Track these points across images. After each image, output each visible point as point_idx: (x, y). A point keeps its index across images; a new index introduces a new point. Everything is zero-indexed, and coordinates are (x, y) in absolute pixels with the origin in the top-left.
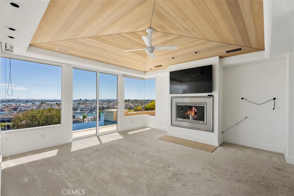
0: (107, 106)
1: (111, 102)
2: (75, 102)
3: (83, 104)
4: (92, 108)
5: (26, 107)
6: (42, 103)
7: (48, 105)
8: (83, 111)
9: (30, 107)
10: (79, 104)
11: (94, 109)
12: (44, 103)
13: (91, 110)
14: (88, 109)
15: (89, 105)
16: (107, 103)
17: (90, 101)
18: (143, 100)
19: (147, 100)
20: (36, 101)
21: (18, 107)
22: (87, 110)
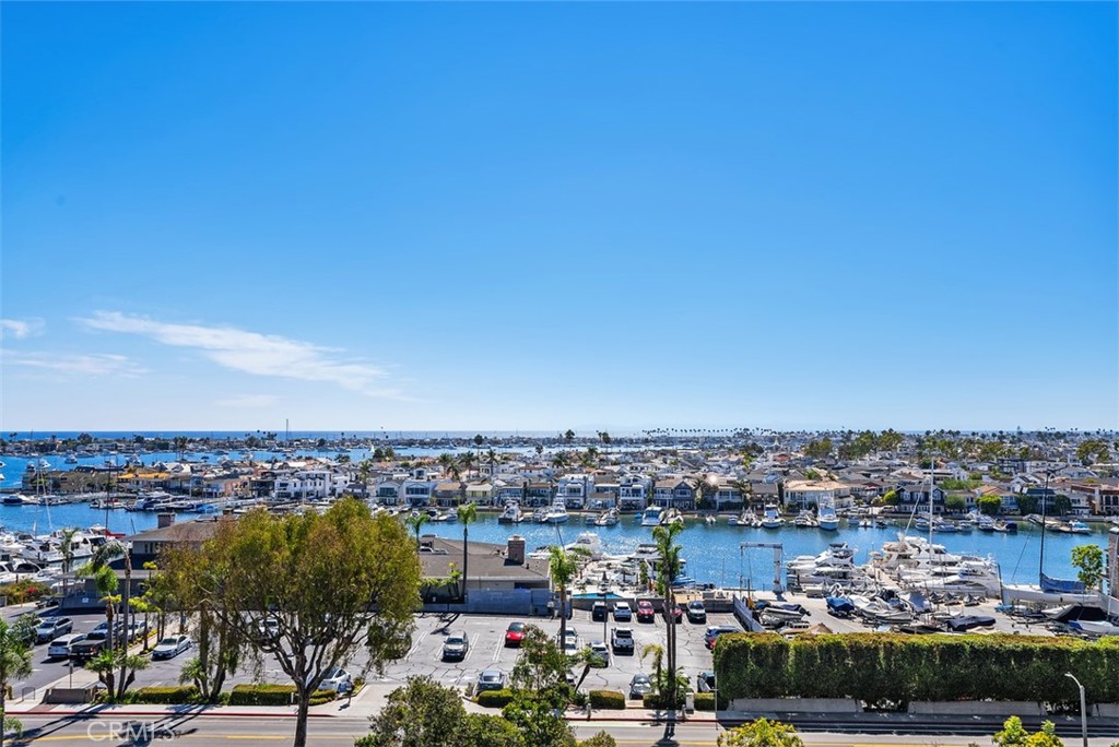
0: (732, 477)
1: (761, 451)
2: (539, 450)
3: (586, 460)
4: (636, 492)
5: (308, 476)
6: (378, 456)
7: (406, 466)
8: (580, 508)
9: (322, 477)
10: (560, 460)
11: (650, 502)
12: (389, 453)
13: (628, 508)
14: (611, 499)
15: (616, 469)
16: (734, 458)
17: (631, 441)
18: (1002, 437)
19: (1041, 436)
20: (358, 442)
21: (274, 476)
22: (605, 506)
